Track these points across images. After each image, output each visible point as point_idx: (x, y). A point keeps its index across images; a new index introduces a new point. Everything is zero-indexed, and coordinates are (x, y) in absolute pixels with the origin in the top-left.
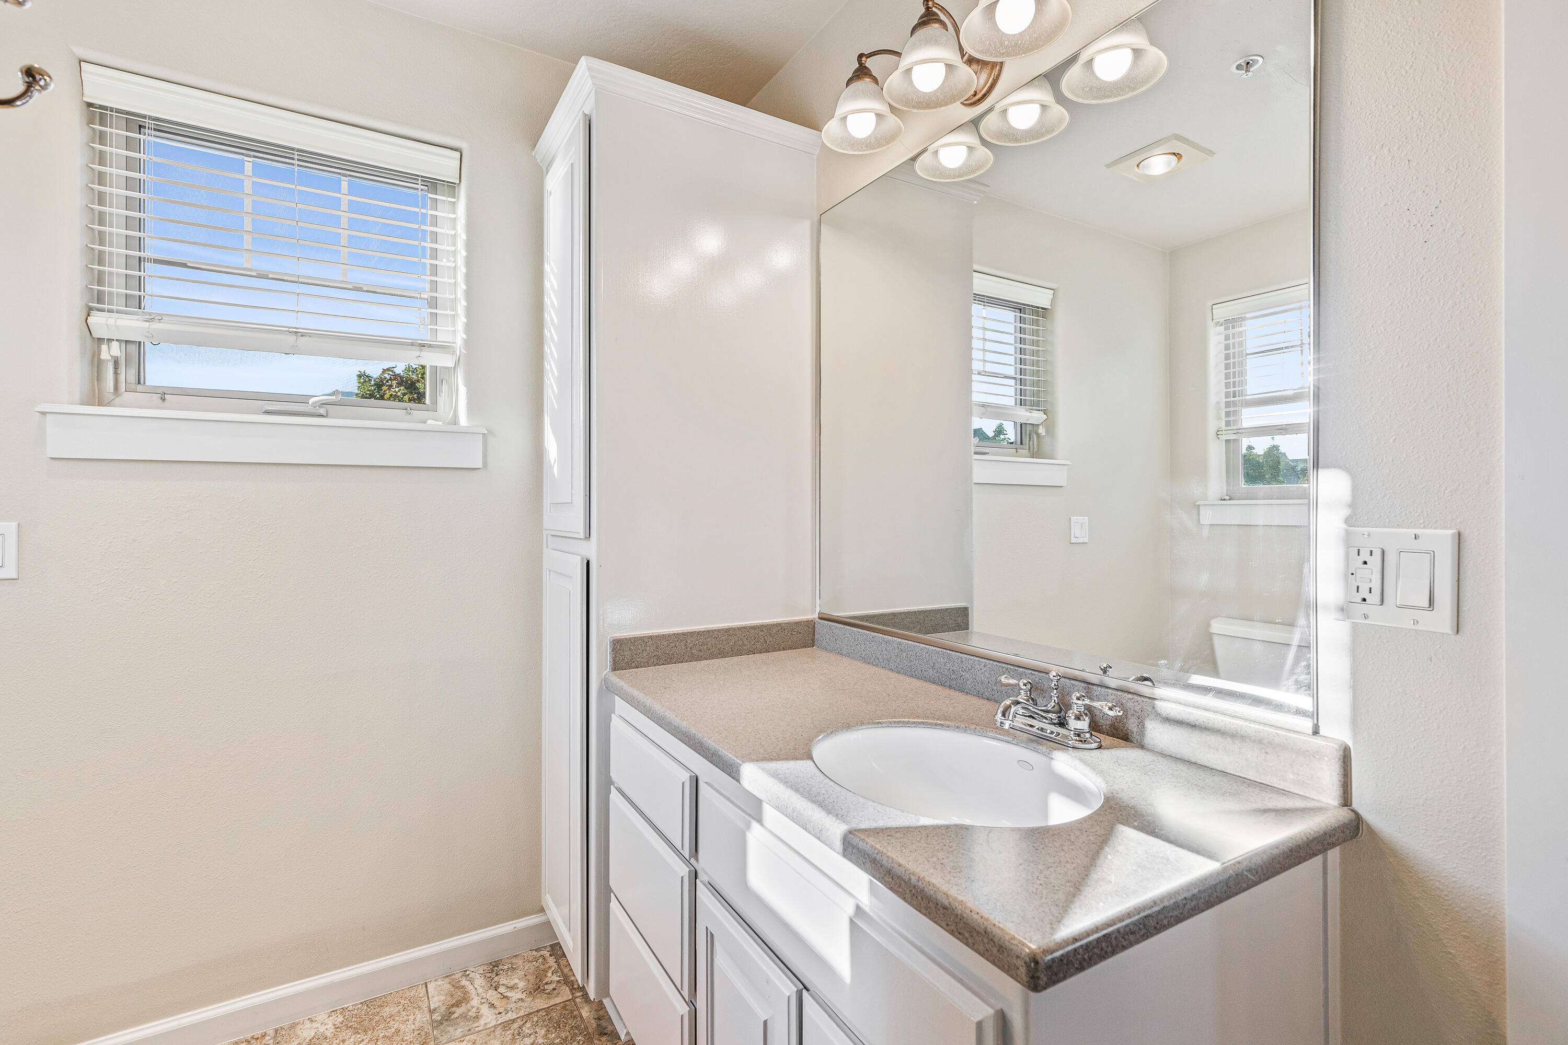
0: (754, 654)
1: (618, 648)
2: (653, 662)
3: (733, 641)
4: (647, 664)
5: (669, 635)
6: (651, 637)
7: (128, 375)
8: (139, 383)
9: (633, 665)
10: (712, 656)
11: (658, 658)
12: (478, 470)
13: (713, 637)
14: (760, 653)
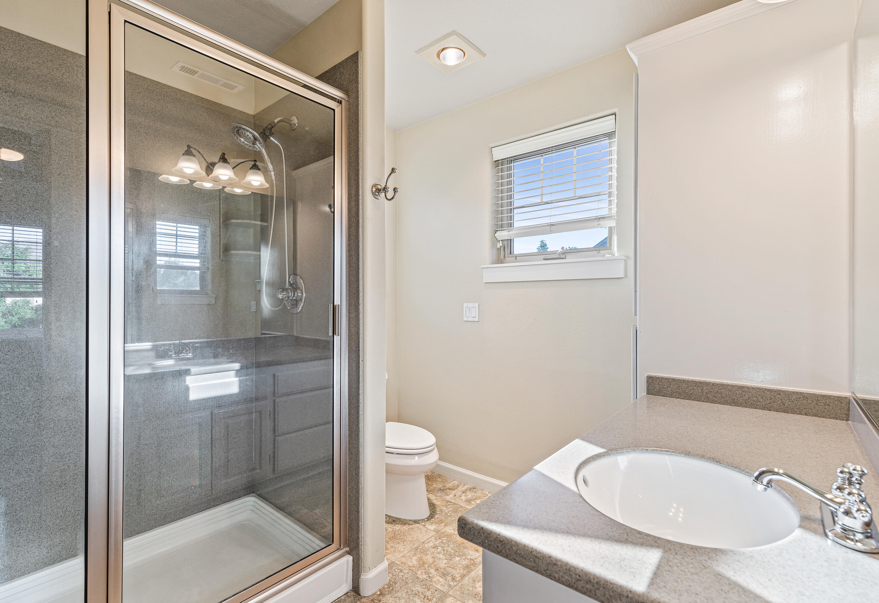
0: (770, 410)
1: (651, 381)
2: (676, 395)
3: (747, 396)
4: (671, 396)
5: (688, 381)
6: (674, 380)
7: (507, 251)
8: (511, 254)
9: (661, 394)
10: (726, 403)
11: (680, 394)
12: (622, 279)
13: (727, 389)
14: (777, 411)
